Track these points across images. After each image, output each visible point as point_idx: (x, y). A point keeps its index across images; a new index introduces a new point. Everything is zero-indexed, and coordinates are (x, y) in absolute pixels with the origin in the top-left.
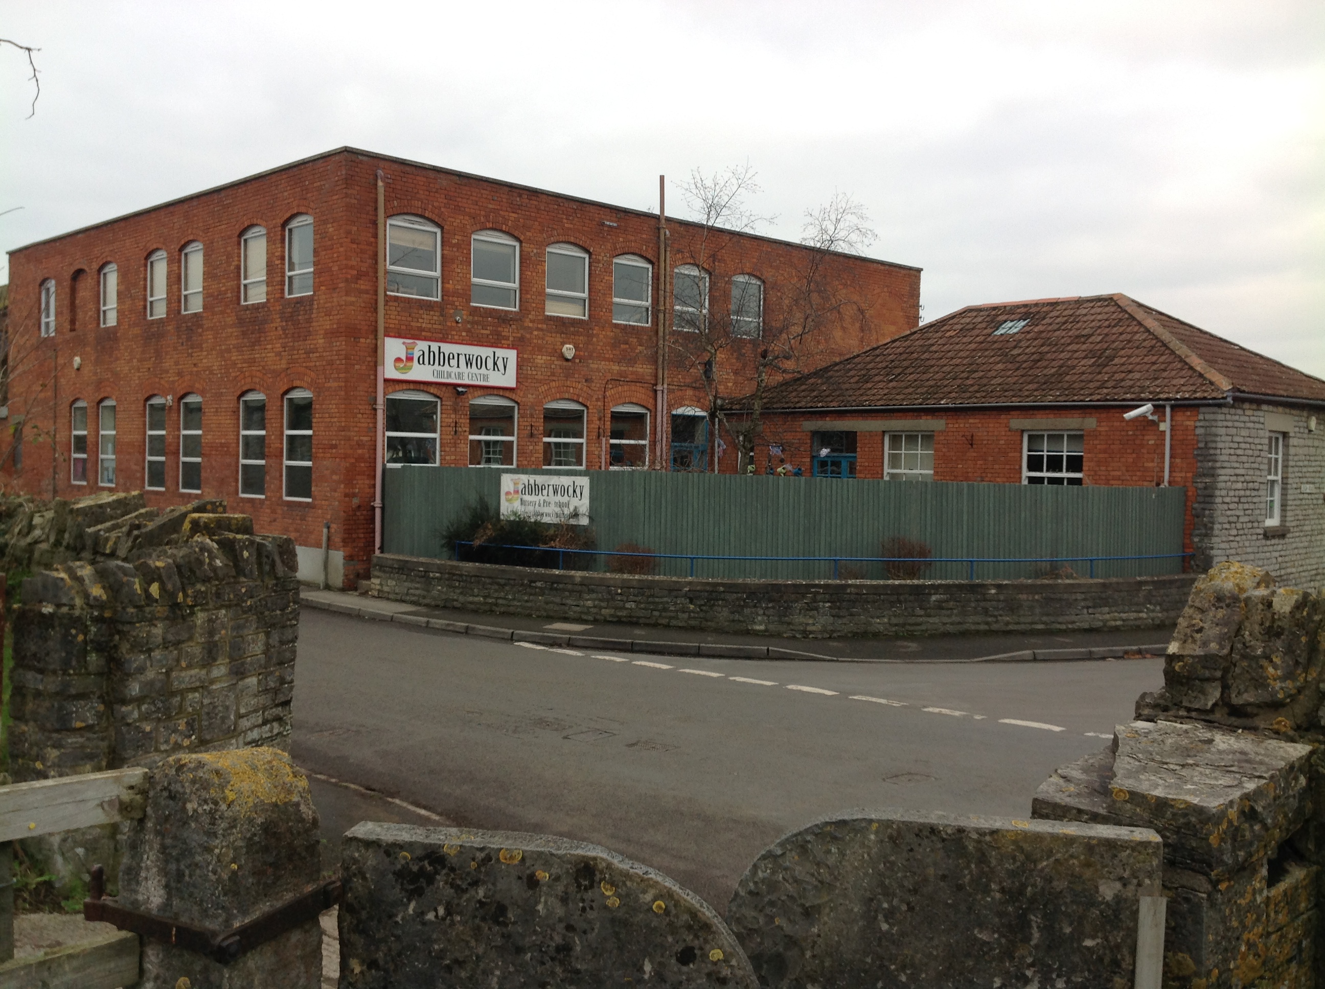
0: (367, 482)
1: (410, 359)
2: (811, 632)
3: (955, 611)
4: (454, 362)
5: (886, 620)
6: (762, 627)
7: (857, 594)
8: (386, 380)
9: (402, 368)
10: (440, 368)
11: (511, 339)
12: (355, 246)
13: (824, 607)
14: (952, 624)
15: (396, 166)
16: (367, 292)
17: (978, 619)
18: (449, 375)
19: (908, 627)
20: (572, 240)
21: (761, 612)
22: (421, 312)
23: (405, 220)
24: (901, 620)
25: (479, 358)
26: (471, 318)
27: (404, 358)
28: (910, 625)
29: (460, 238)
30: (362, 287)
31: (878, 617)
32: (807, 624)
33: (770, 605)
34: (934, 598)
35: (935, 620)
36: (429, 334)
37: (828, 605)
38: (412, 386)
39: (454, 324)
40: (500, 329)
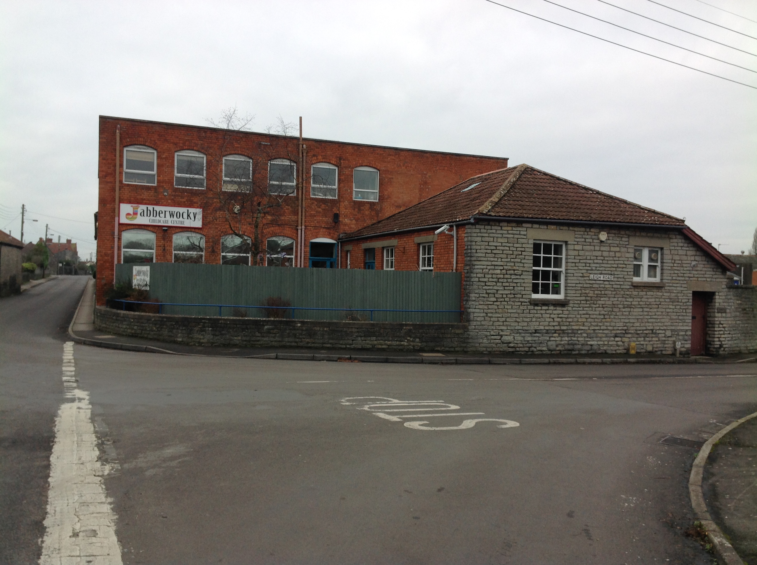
0: (110, 272)
1: (135, 214)
2: (202, 343)
3: (278, 335)
4: (162, 215)
5: (240, 338)
6: (181, 340)
7: (225, 324)
8: (120, 224)
9: (131, 218)
10: (154, 218)
11: (199, 203)
12: (105, 161)
13: (208, 330)
14: (275, 341)
15: (129, 123)
16: (111, 182)
17: (291, 339)
18: (160, 221)
19: (252, 342)
20: (240, 152)
21: (180, 331)
22: (143, 191)
23: (135, 148)
24: (248, 339)
25: (178, 213)
26: (174, 193)
27: (132, 213)
28: (253, 341)
29: (167, 155)
30: (109, 180)
31: (236, 336)
32: (200, 339)
33: (184, 328)
34: (266, 327)
35: (267, 339)
36: (148, 202)
37: (210, 329)
38: (137, 227)
39: (163, 197)
40: (192, 198)
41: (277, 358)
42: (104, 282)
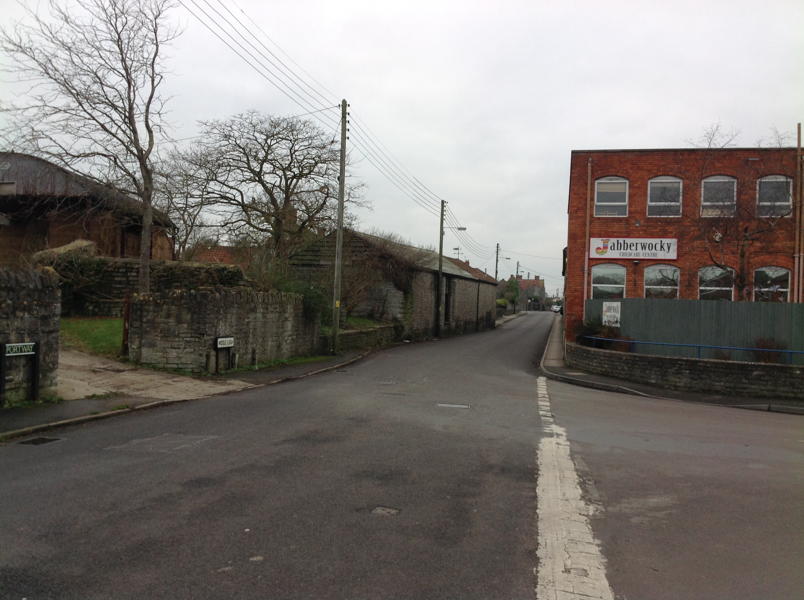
0: (580, 309)
1: (605, 247)
2: (679, 387)
3: (770, 383)
4: (633, 248)
5: (722, 384)
6: (654, 381)
7: (704, 366)
8: (590, 259)
9: (601, 252)
10: (625, 251)
11: (674, 233)
12: (576, 196)
13: (685, 373)
14: (768, 390)
15: (599, 154)
16: (582, 217)
17: (786, 389)
18: (630, 254)
19: (737, 390)
20: (722, 172)
21: (653, 373)
22: (614, 223)
23: (608, 179)
24: (732, 385)
25: (651, 245)
26: (646, 224)
27: (602, 247)
28: (739, 388)
29: (640, 183)
30: (580, 215)
31: (718, 382)
32: (676, 382)
33: (657, 369)
34: (755, 373)
35: (755, 387)
36: (619, 234)
37: (688, 372)
38: (607, 261)
39: (635, 228)
40: (667, 228)
41: (769, 410)
42: (573, 318)
